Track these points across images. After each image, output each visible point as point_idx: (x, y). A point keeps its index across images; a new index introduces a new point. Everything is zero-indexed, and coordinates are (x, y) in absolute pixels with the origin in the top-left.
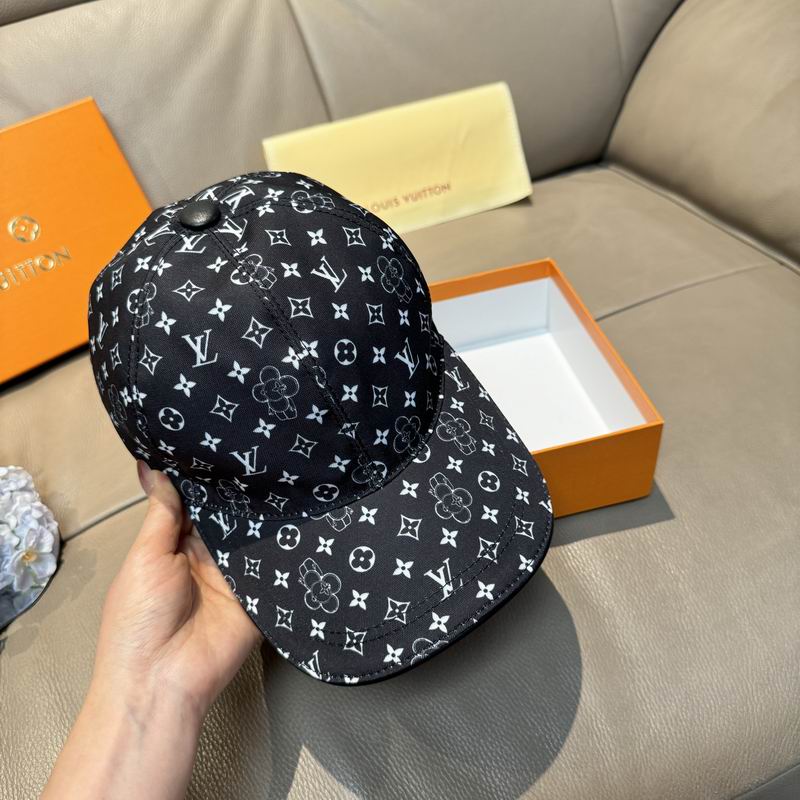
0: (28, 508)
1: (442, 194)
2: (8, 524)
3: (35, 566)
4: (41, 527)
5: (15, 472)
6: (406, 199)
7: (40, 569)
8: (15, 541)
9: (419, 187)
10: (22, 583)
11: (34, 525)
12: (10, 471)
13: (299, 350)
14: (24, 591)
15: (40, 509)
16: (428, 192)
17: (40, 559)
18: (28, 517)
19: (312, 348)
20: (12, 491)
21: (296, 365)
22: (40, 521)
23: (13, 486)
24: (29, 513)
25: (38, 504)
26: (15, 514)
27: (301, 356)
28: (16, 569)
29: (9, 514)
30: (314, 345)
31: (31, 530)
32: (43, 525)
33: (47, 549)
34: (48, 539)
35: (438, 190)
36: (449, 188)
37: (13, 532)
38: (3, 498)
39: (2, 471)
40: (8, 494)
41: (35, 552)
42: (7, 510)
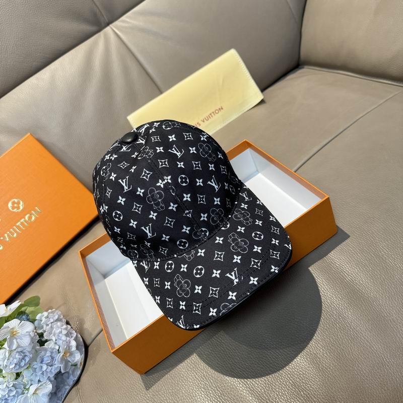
0: (60, 330)
1: (220, 113)
2: (52, 340)
3: (70, 358)
4: (68, 339)
5: (52, 313)
6: (204, 121)
7: (73, 359)
8: (57, 347)
9: (208, 114)
10: (66, 367)
11: (64, 338)
12: (49, 313)
13: (163, 180)
14: (68, 370)
15: (66, 329)
16: (212, 114)
17: (71, 354)
18: (60, 335)
19: (168, 179)
20: (52, 323)
21: (162, 186)
22: (67, 335)
23: (52, 320)
24: (61, 332)
25: (65, 326)
26: (54, 335)
27: (164, 182)
28: (61, 362)
29: (51, 335)
30: (169, 177)
31: (64, 341)
32: (69, 337)
33: (74, 349)
34: (74, 343)
35: (217, 111)
36: (222, 109)
37: (56, 343)
38: (48, 327)
39: (45, 314)
40: (50, 325)
41: (68, 351)
42: (50, 333)
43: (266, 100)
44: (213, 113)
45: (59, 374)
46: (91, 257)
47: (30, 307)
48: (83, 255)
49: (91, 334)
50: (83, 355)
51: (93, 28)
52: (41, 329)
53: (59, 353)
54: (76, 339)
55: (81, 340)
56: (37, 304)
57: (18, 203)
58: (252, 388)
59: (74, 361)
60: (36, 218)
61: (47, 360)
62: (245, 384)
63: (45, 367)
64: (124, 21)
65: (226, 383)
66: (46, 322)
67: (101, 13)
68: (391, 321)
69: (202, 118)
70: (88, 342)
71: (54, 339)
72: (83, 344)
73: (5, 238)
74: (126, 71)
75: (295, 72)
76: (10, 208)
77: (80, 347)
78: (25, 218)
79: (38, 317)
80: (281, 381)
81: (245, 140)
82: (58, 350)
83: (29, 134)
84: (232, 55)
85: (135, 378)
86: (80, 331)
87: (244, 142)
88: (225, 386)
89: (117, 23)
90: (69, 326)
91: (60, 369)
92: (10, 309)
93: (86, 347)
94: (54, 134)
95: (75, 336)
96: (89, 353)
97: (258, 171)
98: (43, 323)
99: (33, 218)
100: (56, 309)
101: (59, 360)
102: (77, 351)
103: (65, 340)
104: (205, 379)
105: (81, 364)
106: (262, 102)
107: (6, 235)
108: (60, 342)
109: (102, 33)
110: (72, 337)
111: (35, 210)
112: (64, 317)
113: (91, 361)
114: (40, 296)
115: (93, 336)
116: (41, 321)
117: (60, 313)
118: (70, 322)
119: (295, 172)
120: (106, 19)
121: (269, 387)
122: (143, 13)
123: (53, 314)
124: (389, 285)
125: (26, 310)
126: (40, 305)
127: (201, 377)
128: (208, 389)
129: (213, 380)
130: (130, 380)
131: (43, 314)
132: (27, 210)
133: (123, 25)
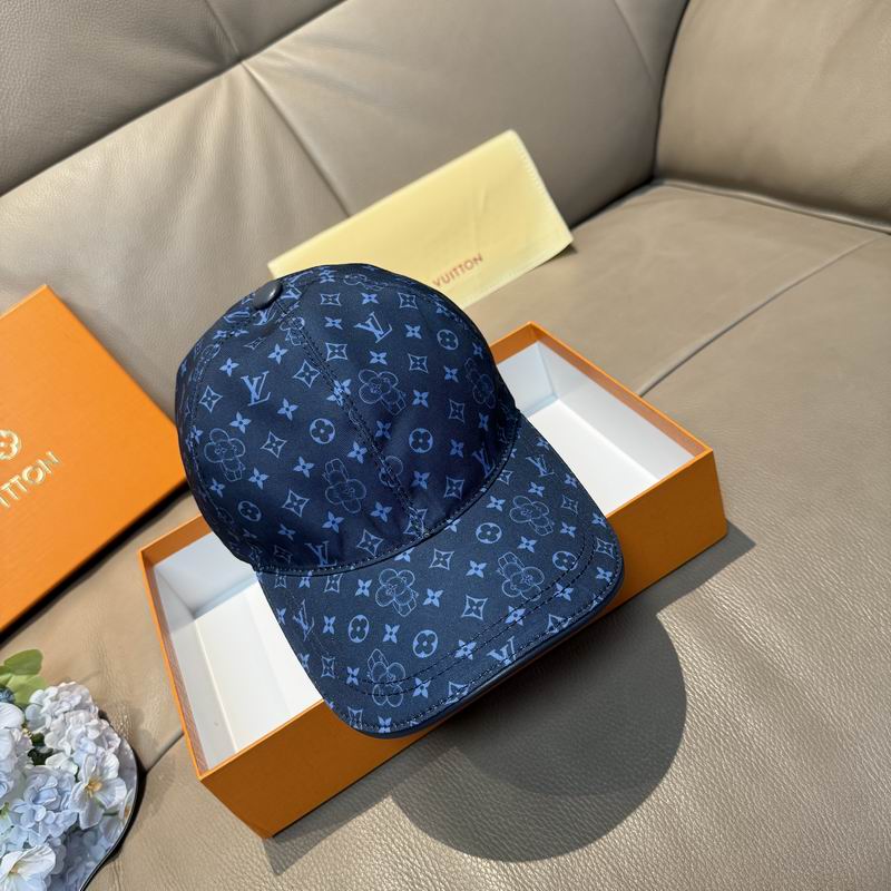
0: (83, 729)
1: (476, 267)
2: (63, 751)
3: (102, 795)
4: (101, 750)
5: (68, 689)
7: (109, 798)
8: (74, 769)
9: (448, 268)
10: (91, 816)
11: (91, 748)
12: (60, 690)
14: (95, 824)
15: (98, 727)
16: (459, 270)
17: (106, 786)
18: (83, 740)
20: (65, 713)
22: (99, 742)
23: (66, 707)
24: (85, 734)
25: (95, 721)
26: (69, 740)
28: (81, 804)
29: (62, 741)
31: (90, 755)
32: (104, 747)
33: (112, 774)
34: (113, 762)
35: (469, 264)
36: (481, 259)
37: (71, 759)
38: (55, 721)
39: (52, 691)
40: (61, 717)
41: (99, 780)
42: (60, 736)
43: (578, 247)
44: (460, 266)
45: (74, 833)
46: (167, 566)
47: (17, 674)
48: (149, 561)
49: (156, 743)
50: (133, 791)
51: (205, 66)
52: (38, 726)
53: (77, 781)
54: (119, 753)
55: (132, 756)
56: (35, 670)
57: (9, 440)
58: (520, 877)
59: (110, 803)
60: (47, 477)
61: (48, 796)
63: (41, 813)
64: (274, 56)
65: (460, 866)
66: (51, 709)
67: (225, 34)
68: (841, 736)
70: (147, 762)
71: (67, 748)
72: (135, 766)
74: (271, 161)
75: (643, 192)
77: (127, 772)
78: (20, 475)
79: (34, 698)
80: (586, 865)
81: (529, 323)
82: (76, 776)
83: (45, 286)
84: (508, 144)
85: (249, 844)
86: (131, 735)
87: (527, 327)
88: (457, 872)
89: (259, 58)
90: (105, 723)
91: (78, 821)
93: (143, 774)
94: (101, 290)
95: (118, 745)
96: (148, 788)
97: (554, 395)
98: (46, 712)
99: (41, 475)
100: (81, 683)
101: (77, 798)
102: (120, 780)
103: (93, 752)
104: (412, 854)
105: (126, 811)
106: (569, 250)
108: (81, 758)
109: (223, 79)
110: (109, 747)
111: (45, 459)
112: (94, 700)
113: (151, 807)
114: (42, 651)
115: (159, 749)
116: (41, 706)
117: (86, 691)
118: (109, 715)
119: (641, 396)
120: (234, 45)
121: (559, 877)
122: (320, 41)
123: (71, 692)
124: (839, 654)
125: (8, 681)
126: (41, 672)
127: (404, 849)
128: (418, 877)
129: (430, 856)
130: (237, 851)
131: (47, 691)
132: (27, 457)
133: (272, 62)
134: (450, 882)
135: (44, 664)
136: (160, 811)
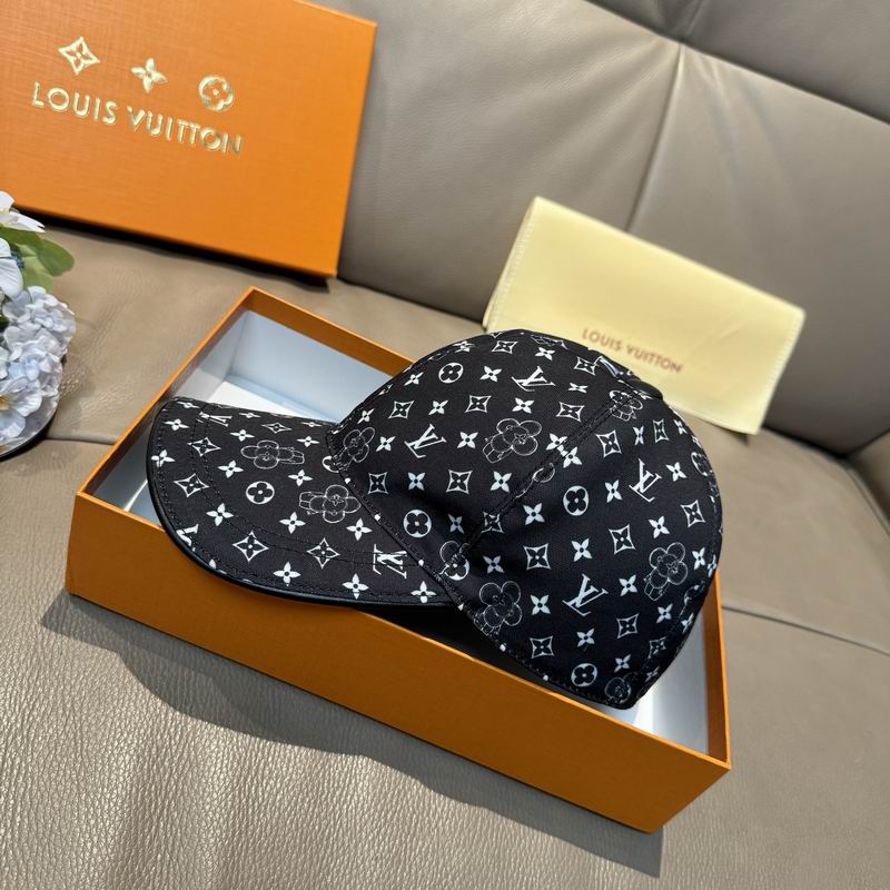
0: (43, 354)
1: (668, 371)
2: (10, 352)
4: (37, 384)
5: (64, 312)
6: (630, 351)
9: (649, 349)
11: (32, 374)
12: (58, 307)
15: (54, 365)
16: (655, 359)
17: (9, 414)
18: (34, 362)
20: (43, 326)
22: (42, 376)
23: (48, 323)
24: (40, 359)
25: (57, 359)
26: (25, 350)
29: (19, 343)
31: (27, 378)
32: (42, 383)
33: (24, 411)
34: (34, 403)
35: (666, 363)
36: (678, 369)
37: (8, 365)
38: (30, 324)
39: (52, 301)
40: (37, 326)
41: (10, 402)
42: (22, 339)
44: (659, 358)
47: (39, 259)
49: (77, 426)
50: (25, 440)
51: (655, 13)
52: (13, 312)
54: (46, 401)
55: (49, 415)
56: (54, 272)
57: (224, 96)
60: (218, 151)
62: (234, 832)
64: (708, 66)
65: (204, 791)
66: (38, 312)
67: (697, 10)
69: (635, 343)
70: (55, 431)
72: (44, 424)
73: (135, 113)
74: (620, 134)
75: (830, 460)
76: (202, 86)
77: (33, 422)
78: (202, 128)
79: (34, 290)
83: (374, 25)
84: (791, 318)
86: (66, 401)
88: (197, 792)
89: (696, 56)
90: (60, 369)
92: (16, 219)
93: (43, 436)
94: (404, 76)
95: (51, 394)
96: (35, 450)
98: (31, 311)
99: (216, 145)
100: (77, 319)
102: (23, 422)
103: (31, 379)
104: (178, 737)
106: (742, 437)
107: (142, 114)
108: (18, 373)
109: (657, 39)
110: (44, 389)
111: (232, 139)
112: (70, 343)
113: (24, 467)
114: (76, 264)
115: (75, 433)
116: (31, 302)
117: (73, 329)
118: (68, 366)
120: (693, 25)
122: (750, 94)
123: (65, 318)
126: (57, 278)
127: (176, 727)
128: (163, 761)
129: (189, 756)
130: (51, 577)
131: (48, 296)
132: (221, 123)
133: (700, 67)
134: (183, 794)
135: (66, 275)
136: (26, 479)
